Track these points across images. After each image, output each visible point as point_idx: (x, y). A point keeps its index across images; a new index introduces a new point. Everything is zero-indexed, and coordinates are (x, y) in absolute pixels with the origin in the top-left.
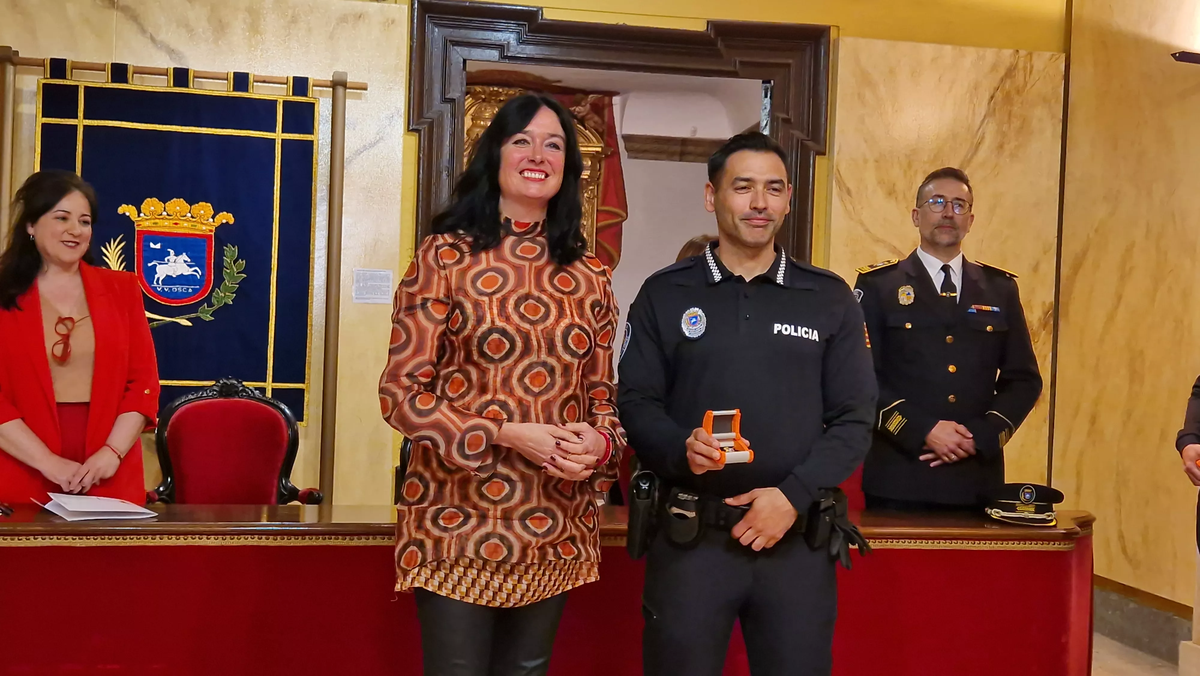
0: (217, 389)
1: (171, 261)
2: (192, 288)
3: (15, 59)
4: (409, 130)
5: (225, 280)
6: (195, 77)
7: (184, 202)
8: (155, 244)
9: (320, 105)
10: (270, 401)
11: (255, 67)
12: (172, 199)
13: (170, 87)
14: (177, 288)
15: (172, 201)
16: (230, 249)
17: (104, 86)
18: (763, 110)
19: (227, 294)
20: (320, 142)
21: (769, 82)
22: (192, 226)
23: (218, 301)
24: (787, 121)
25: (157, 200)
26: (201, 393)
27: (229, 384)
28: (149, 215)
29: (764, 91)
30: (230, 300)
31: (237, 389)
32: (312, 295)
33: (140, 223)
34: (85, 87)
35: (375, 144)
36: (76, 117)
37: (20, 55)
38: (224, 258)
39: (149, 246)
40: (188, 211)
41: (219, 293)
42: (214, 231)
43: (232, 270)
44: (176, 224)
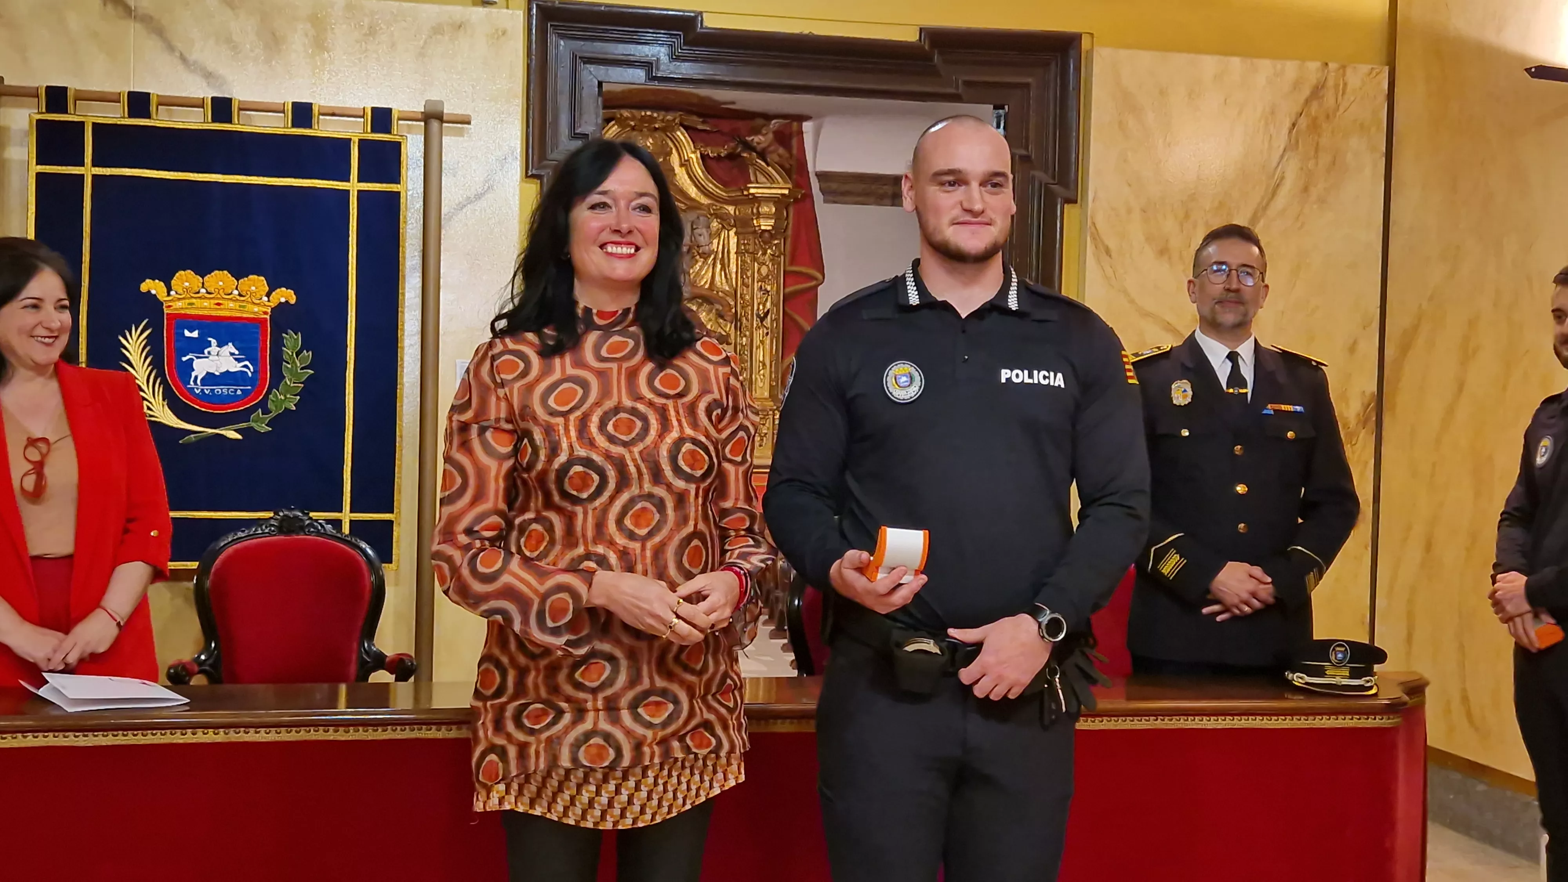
0: (276, 524)
1: (212, 353)
2: (241, 390)
4: (527, 176)
5: (285, 377)
6: (240, 109)
7: (229, 275)
8: (191, 332)
9: (408, 144)
10: (347, 537)
11: (320, 95)
12: (213, 271)
13: (208, 123)
14: (222, 389)
15: (213, 274)
16: (291, 336)
17: (119, 123)
19: (288, 396)
20: (409, 193)
21: (1003, 107)
23: (276, 407)
24: (1025, 159)
25: (192, 273)
26: (254, 529)
27: (292, 516)
28: (182, 292)
30: (292, 404)
31: (302, 523)
32: (402, 396)
33: (170, 304)
34: (94, 124)
35: (483, 194)
36: (82, 164)
37: (6, 83)
38: (283, 348)
39: (183, 334)
40: (235, 287)
41: (278, 396)
42: (270, 313)
43: (294, 364)
44: (218, 304)
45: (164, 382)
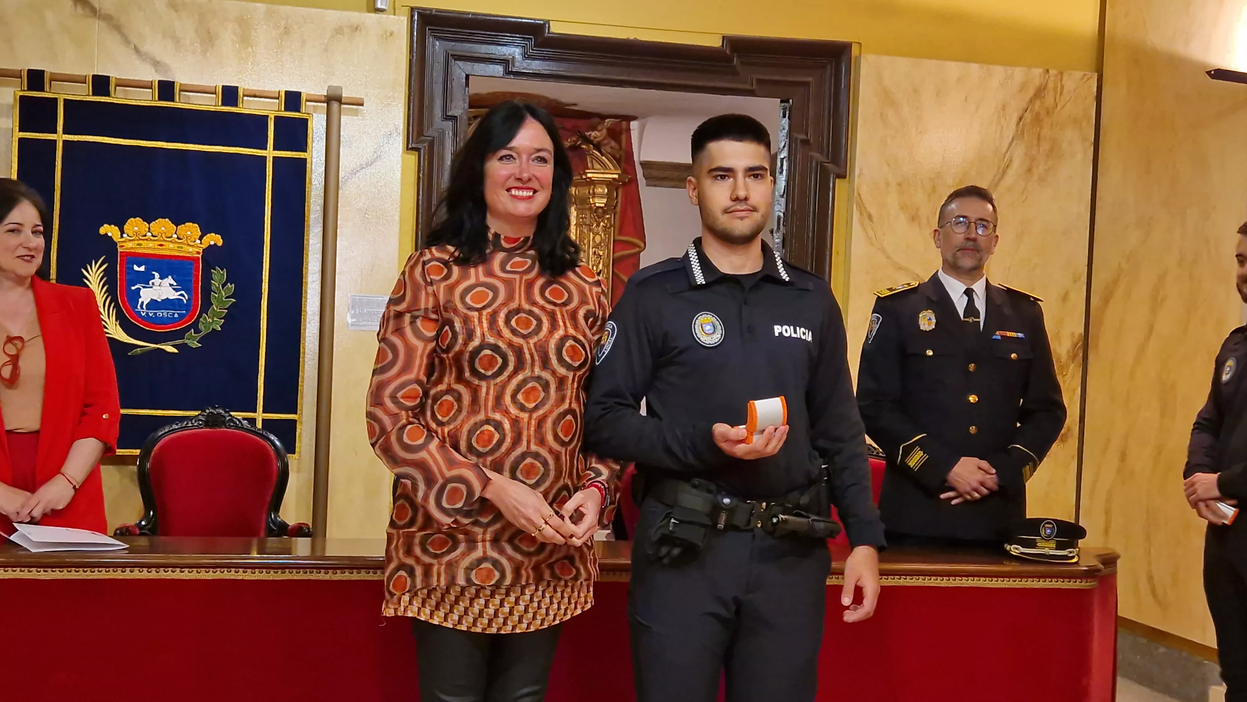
0: (203, 419)
1: (155, 284)
2: (177, 313)
4: (408, 149)
5: (213, 304)
6: (181, 90)
7: (170, 222)
8: (139, 267)
9: (314, 122)
10: (259, 431)
11: (245, 81)
12: (157, 219)
13: (155, 101)
14: (162, 313)
15: (157, 221)
16: (218, 272)
17: (85, 100)
18: (781, 131)
19: (215, 319)
20: (314, 160)
21: (788, 101)
23: (205, 327)
24: (805, 142)
25: (141, 220)
26: (185, 423)
27: (215, 413)
28: (133, 235)
29: (782, 111)
30: (218, 326)
31: (223, 419)
32: (305, 321)
33: (122, 244)
34: (65, 100)
35: (372, 163)
36: (55, 132)
38: (212, 282)
39: (133, 269)
40: (174, 231)
41: (207, 319)
42: (202, 253)
43: (220, 294)
44: (161, 245)
45: (117, 306)
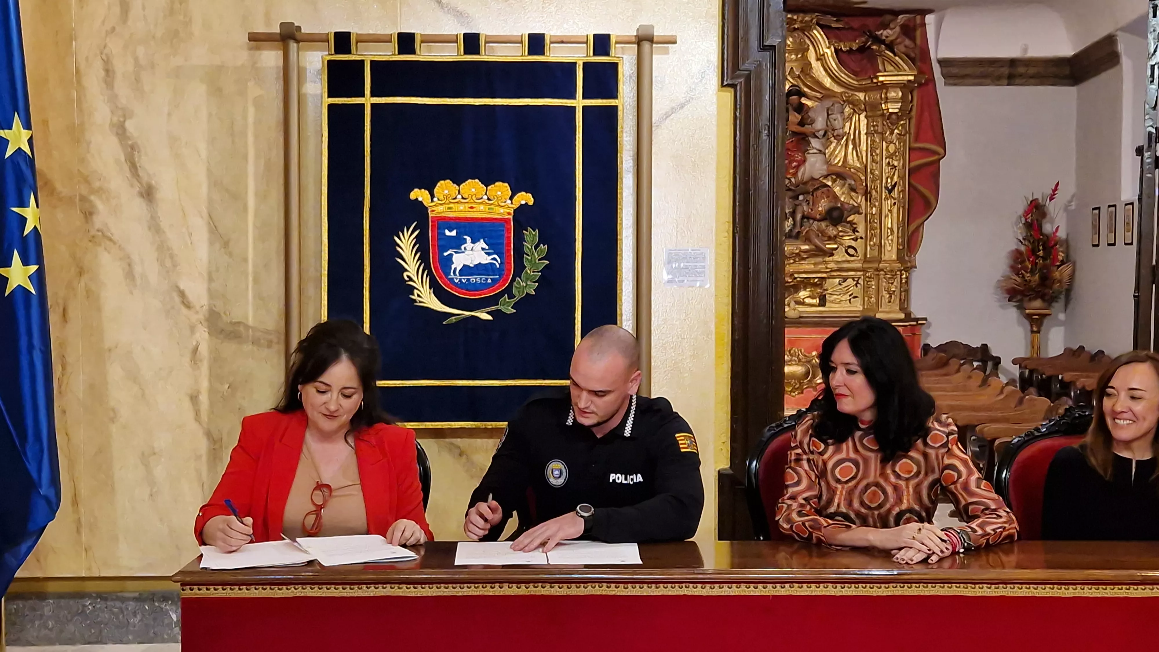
1: (467, 249)
2: (491, 279)
3: (298, 35)
4: (723, 86)
5: (526, 267)
6: (486, 42)
7: (480, 183)
8: (450, 231)
9: (623, 64)
11: (550, 26)
12: (467, 180)
13: (461, 55)
14: (476, 279)
15: (467, 182)
16: (530, 233)
17: (391, 59)
19: (529, 283)
22: (489, 209)
23: (519, 292)
25: (451, 182)
28: (443, 198)
30: (532, 290)
33: (434, 209)
34: (372, 62)
35: (685, 104)
36: (363, 95)
37: (303, 31)
38: (524, 243)
39: (444, 234)
40: (484, 193)
41: (520, 282)
42: (513, 214)
43: (533, 256)
44: (472, 208)
45: (430, 273)
